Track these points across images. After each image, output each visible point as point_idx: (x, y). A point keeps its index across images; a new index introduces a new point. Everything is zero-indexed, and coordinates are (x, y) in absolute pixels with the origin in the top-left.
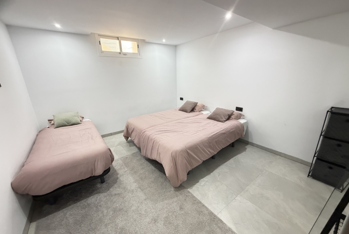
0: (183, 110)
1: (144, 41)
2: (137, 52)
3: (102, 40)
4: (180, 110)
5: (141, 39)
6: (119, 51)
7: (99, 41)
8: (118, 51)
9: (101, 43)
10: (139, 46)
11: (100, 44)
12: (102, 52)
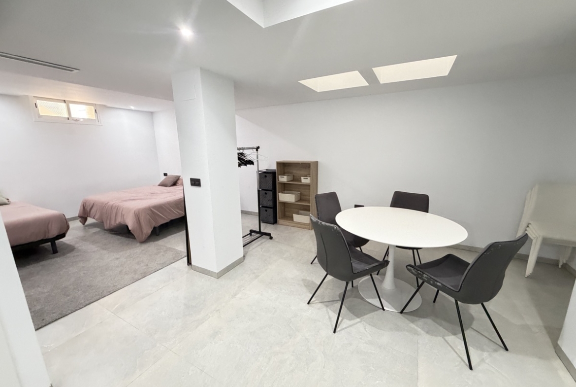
0: (163, 185)
1: (105, 106)
2: (95, 118)
3: (39, 102)
4: (159, 185)
5: (100, 105)
6: (66, 116)
7: (35, 104)
8: (64, 116)
9: (38, 105)
10: (97, 112)
11: (36, 107)
12: (40, 116)
